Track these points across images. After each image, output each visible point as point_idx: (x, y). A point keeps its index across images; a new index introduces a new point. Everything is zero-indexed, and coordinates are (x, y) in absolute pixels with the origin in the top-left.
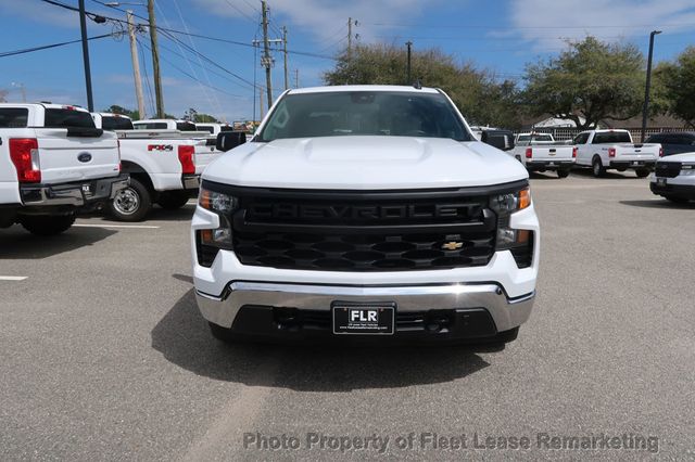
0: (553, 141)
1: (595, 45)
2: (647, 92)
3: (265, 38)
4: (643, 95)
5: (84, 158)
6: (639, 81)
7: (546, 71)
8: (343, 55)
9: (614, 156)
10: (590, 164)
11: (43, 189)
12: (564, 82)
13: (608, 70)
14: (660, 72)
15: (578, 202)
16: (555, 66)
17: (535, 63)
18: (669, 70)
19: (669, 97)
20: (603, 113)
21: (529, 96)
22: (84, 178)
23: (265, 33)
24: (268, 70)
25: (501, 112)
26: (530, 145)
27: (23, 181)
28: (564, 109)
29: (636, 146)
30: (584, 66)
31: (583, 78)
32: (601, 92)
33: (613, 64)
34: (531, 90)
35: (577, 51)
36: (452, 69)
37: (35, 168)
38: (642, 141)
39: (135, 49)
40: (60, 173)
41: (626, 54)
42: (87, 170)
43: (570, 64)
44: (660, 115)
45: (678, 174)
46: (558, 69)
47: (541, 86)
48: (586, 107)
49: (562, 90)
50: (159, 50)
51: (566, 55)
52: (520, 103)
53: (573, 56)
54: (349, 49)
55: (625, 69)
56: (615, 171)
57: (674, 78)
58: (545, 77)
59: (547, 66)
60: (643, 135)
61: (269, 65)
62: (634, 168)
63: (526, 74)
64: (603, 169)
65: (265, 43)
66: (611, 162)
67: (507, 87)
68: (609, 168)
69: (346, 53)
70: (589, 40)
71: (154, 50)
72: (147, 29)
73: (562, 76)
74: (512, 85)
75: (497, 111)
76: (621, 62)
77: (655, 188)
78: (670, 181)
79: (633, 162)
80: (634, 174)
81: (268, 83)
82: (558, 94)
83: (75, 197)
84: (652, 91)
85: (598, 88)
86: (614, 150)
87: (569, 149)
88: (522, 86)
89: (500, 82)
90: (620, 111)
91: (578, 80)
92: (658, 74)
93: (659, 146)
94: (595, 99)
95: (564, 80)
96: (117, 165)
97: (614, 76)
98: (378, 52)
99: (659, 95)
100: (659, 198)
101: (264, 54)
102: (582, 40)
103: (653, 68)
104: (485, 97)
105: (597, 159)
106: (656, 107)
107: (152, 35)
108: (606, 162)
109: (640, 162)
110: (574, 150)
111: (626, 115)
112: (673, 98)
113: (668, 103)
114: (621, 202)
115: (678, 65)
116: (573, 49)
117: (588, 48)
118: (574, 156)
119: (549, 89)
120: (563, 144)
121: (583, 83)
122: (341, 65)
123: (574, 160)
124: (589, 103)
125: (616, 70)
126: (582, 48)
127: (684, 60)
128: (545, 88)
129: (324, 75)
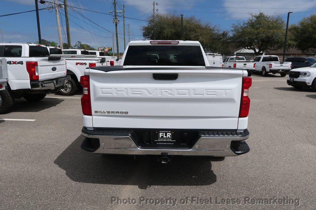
0: (245, 60)
1: (264, 16)
2: (286, 38)
3: (115, 10)
4: (284, 40)
5: (54, 69)
6: (282, 33)
7: (242, 28)
8: (151, 19)
9: (271, 67)
10: (261, 70)
11: (40, 83)
12: (250, 33)
13: (269, 28)
14: (292, 29)
15: (257, 88)
16: (246, 25)
17: (237, 24)
18: (295, 28)
19: (295, 40)
20: (266, 47)
21: (234, 38)
22: (54, 78)
23: (115, 8)
24: (116, 25)
25: (221, 46)
26: (235, 62)
27: (32, 80)
28: (249, 45)
29: (281, 63)
30: (258, 26)
31: (258, 31)
32: (266, 38)
33: (271, 25)
34: (235, 36)
35: (255, 19)
36: (200, 26)
37: (37, 74)
38: (284, 61)
39: (58, 16)
40: (46, 76)
41: (277, 20)
42: (55, 75)
43: (252, 25)
44: (291, 48)
45: (299, 77)
46: (247, 27)
47: (240, 34)
48: (259, 44)
49: (249, 37)
50: (69, 16)
51: (251, 20)
52: (230, 42)
53: (253, 21)
54: (153, 16)
55: (276, 28)
56: (271, 73)
57: (298, 32)
58: (241, 30)
59: (242, 26)
60: (284, 58)
61: (117, 22)
62: (280, 73)
63: (232, 29)
64: (267, 73)
65: (115, 12)
66: (270, 70)
67: (224, 35)
68: (269, 72)
69: (152, 18)
70: (261, 14)
71: (66, 16)
72: (63, 6)
73: (249, 30)
74: (227, 34)
75: (219, 45)
76: (274, 24)
77: (289, 82)
78: (295, 80)
79: (279, 70)
80: (279, 75)
81: (117, 31)
82: (247, 38)
83: (51, 86)
84: (288, 38)
85: (264, 36)
86: (271, 65)
87: (252, 64)
88: (231, 34)
89: (221, 32)
90: (274, 46)
91: (256, 32)
92: (290, 30)
93: (291, 63)
94: (263, 41)
95: (250, 32)
96: (65, 72)
97: (271, 31)
98: (167, 18)
99: (291, 39)
100: (290, 86)
101: (114, 18)
102: (258, 14)
103: (288, 27)
104: (214, 39)
105: (264, 68)
106: (290, 45)
107: (65, 9)
108: (268, 69)
109: (282, 70)
110: (254, 64)
111: (276, 48)
112: (297, 41)
113: (294, 43)
114: (274, 88)
115: (299, 26)
116: (254, 18)
117: (260, 18)
118: (254, 67)
119: (243, 36)
120: (250, 61)
121: (258, 34)
122: (150, 23)
123: (254, 68)
124: (260, 43)
125: (273, 28)
126: (258, 18)
127: (302, 24)
128: (241, 35)
129: (142, 28)
